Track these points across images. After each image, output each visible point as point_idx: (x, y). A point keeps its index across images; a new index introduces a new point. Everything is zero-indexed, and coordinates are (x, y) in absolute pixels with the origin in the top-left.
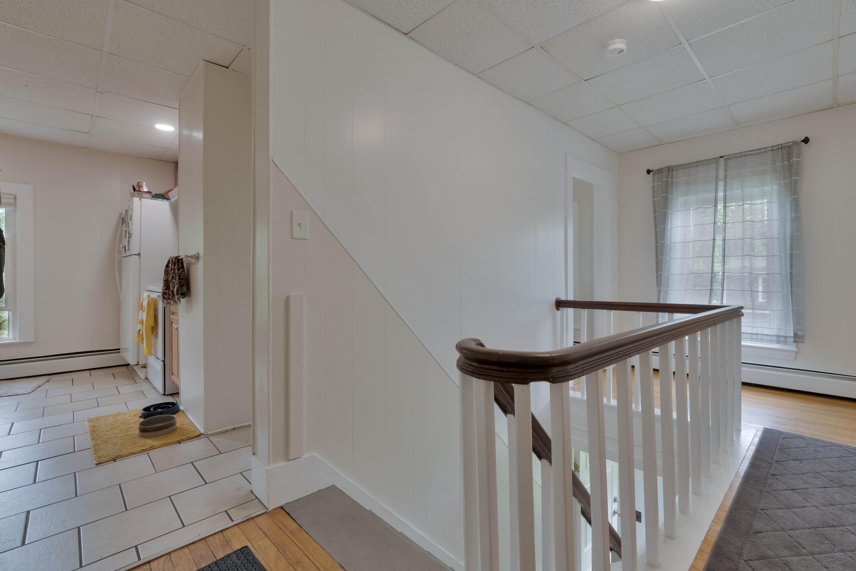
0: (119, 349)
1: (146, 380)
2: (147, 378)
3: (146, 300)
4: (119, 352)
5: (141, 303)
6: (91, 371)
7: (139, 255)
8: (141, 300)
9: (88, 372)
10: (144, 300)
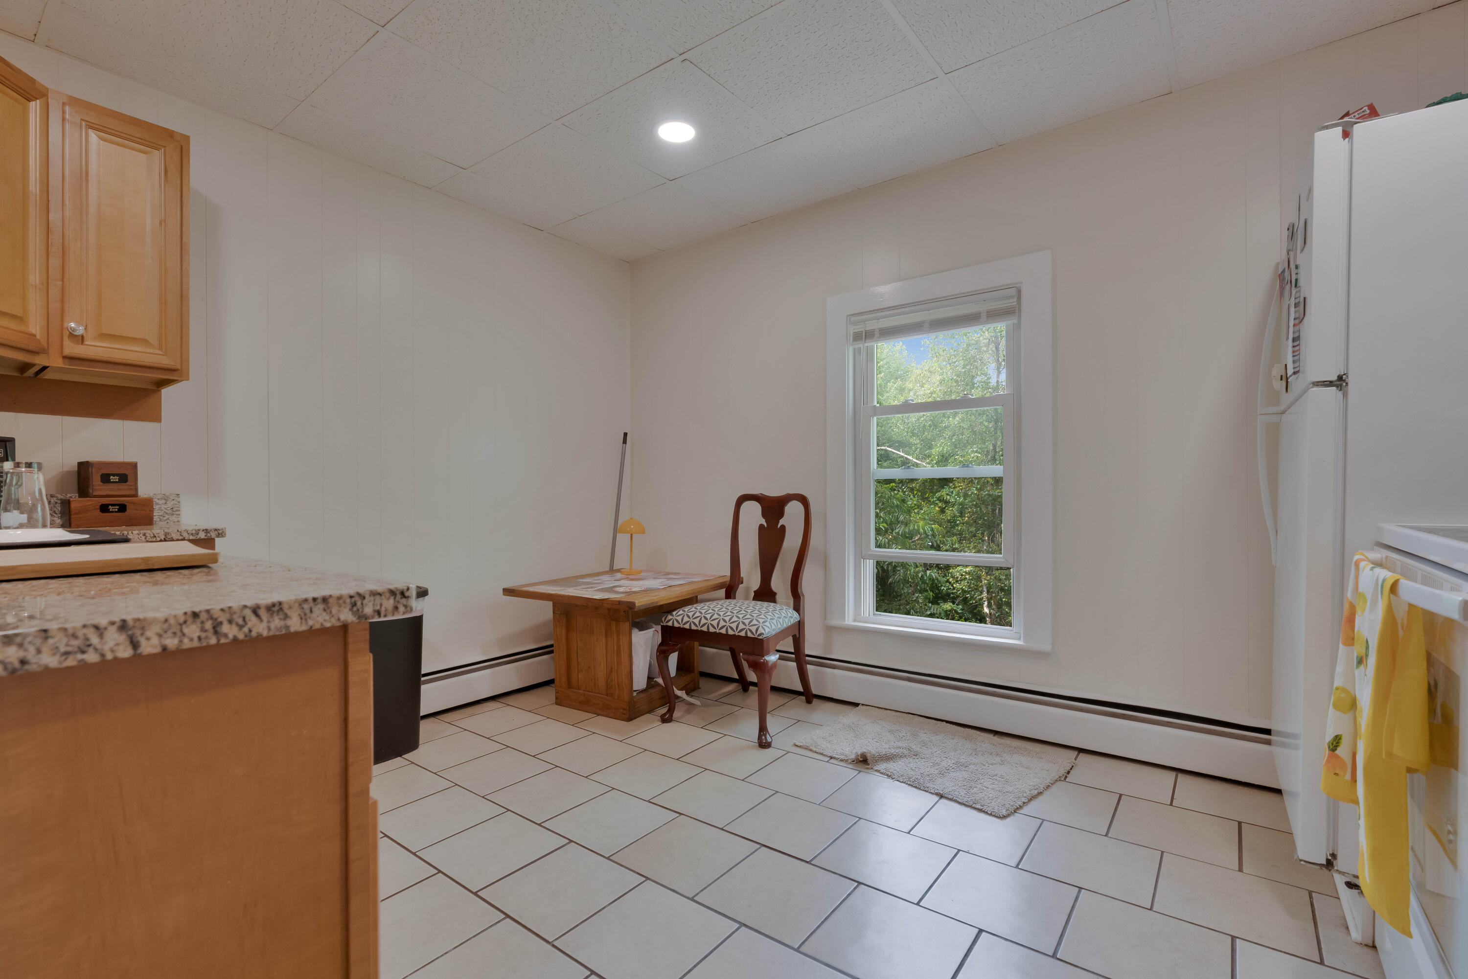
0: (1268, 732)
1: (1366, 949)
2: (1374, 947)
3: (1374, 603)
4: (1268, 743)
5: (1346, 612)
6: (1181, 776)
7: (1340, 382)
8: (1349, 594)
9: (1173, 774)
10: (1365, 601)
